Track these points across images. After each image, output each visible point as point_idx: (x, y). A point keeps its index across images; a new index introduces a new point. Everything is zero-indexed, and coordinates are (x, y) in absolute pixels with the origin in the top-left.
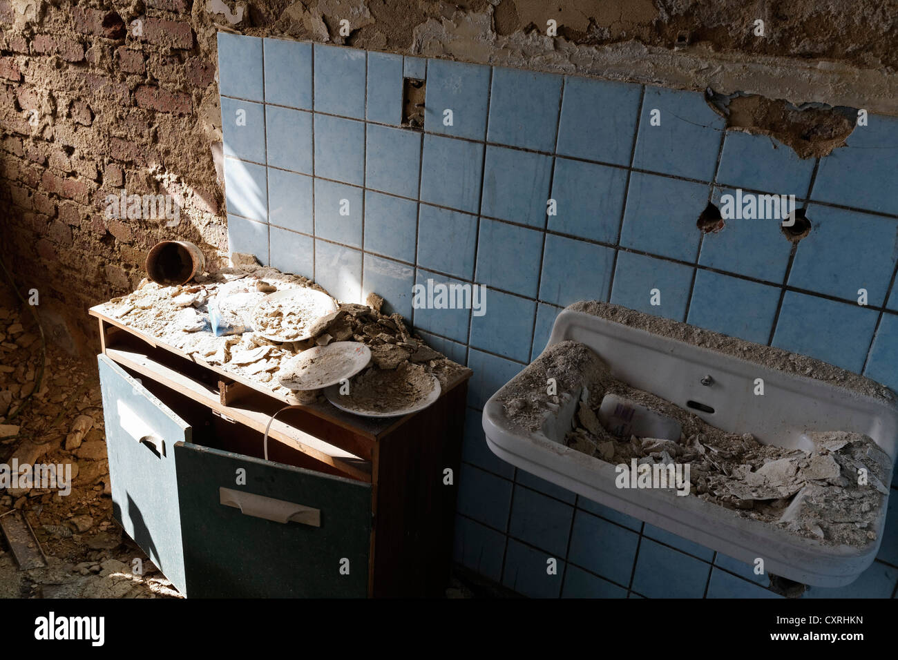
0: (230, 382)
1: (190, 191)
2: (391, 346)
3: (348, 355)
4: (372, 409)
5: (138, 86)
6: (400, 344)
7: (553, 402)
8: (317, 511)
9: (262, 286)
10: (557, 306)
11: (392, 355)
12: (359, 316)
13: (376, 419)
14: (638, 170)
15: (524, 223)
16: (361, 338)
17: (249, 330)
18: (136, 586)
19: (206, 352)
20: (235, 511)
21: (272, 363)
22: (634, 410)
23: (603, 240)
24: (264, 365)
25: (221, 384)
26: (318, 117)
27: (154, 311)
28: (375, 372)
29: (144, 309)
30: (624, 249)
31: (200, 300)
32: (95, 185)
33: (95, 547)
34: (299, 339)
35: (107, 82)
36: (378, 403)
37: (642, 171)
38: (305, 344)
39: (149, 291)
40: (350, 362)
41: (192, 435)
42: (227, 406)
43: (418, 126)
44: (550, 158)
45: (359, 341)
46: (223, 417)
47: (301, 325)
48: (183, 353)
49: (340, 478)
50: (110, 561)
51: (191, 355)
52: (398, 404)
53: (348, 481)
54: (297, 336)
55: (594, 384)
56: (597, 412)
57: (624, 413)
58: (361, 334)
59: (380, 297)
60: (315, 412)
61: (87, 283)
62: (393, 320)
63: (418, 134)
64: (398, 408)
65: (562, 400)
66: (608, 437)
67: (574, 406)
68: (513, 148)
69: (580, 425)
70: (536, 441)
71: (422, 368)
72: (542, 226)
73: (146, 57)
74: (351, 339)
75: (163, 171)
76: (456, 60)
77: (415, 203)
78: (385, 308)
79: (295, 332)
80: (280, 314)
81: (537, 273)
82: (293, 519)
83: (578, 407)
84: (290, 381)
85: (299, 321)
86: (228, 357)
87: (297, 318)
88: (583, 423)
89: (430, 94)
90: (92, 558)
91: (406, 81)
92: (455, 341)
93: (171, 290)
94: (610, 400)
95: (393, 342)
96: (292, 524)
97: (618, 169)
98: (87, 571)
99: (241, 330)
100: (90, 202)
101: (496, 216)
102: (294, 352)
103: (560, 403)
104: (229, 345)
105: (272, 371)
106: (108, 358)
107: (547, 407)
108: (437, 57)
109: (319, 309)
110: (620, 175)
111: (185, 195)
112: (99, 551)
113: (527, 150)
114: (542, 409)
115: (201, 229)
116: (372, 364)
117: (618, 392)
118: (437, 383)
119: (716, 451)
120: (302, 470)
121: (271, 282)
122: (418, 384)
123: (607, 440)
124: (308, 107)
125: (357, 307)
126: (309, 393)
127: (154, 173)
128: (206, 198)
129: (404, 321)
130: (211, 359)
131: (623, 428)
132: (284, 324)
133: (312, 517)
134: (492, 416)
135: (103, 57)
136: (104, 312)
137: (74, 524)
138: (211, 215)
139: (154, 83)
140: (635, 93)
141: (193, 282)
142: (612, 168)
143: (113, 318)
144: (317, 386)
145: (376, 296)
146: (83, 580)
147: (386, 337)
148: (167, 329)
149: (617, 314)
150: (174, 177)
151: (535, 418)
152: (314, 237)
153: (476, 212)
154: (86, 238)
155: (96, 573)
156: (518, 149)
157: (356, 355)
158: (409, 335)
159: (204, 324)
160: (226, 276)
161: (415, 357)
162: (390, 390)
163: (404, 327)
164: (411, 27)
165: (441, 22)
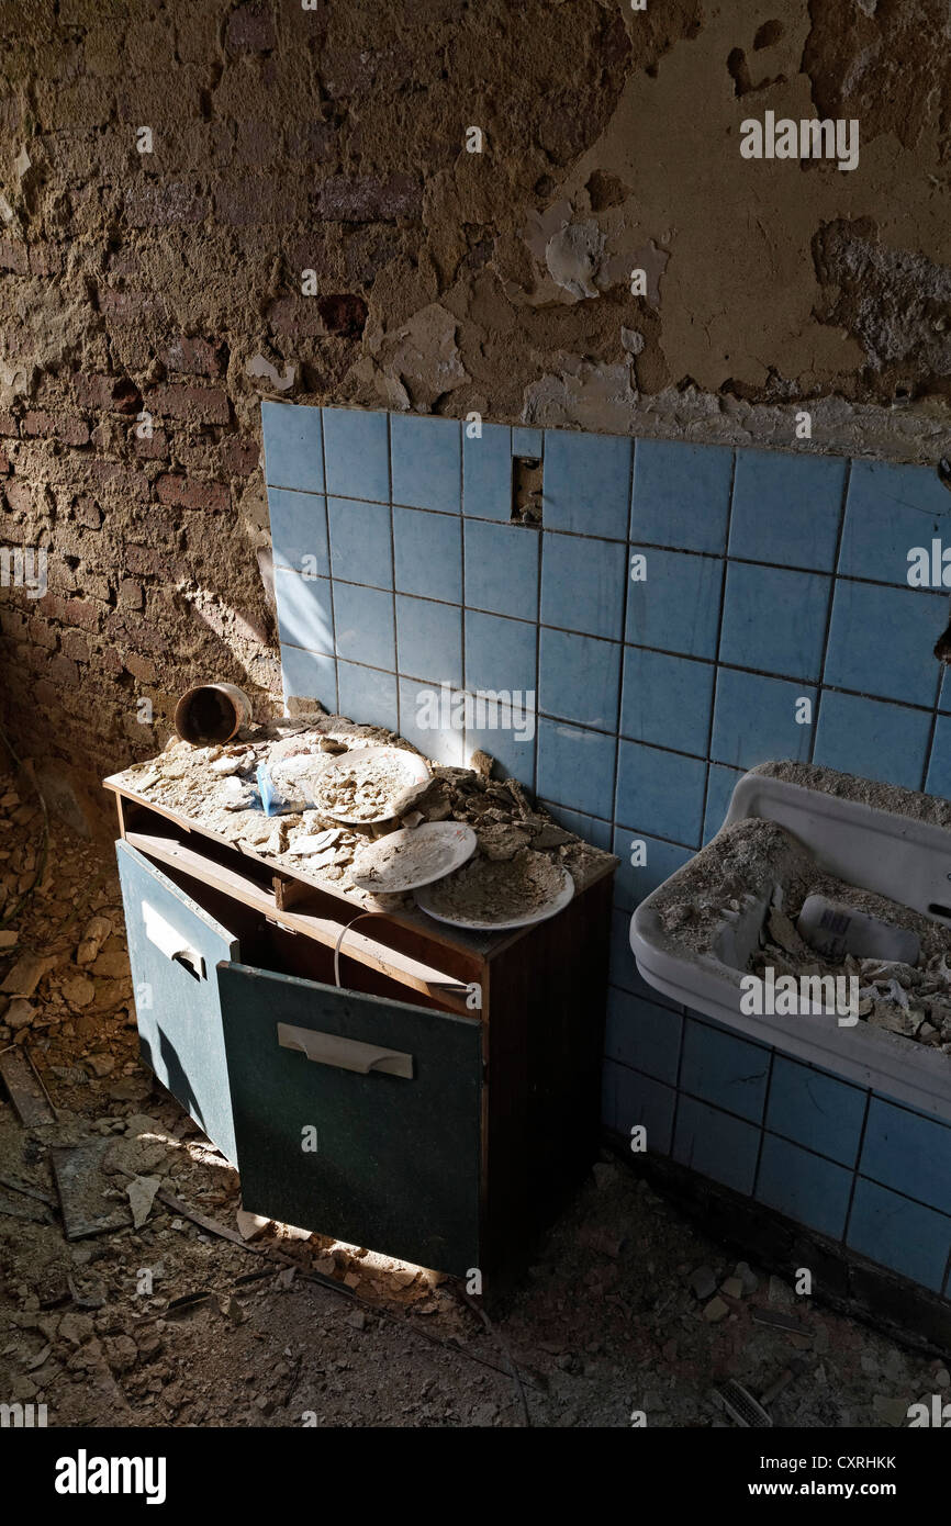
0: (287, 879)
1: (230, 613)
2: (505, 827)
3: (445, 841)
4: (478, 918)
5: (160, 475)
6: (516, 823)
7: (731, 909)
8: (410, 1057)
9: (327, 745)
10: (737, 768)
11: (507, 840)
12: (460, 785)
13: (485, 932)
14: (846, 577)
15: (686, 652)
16: (462, 816)
17: (312, 807)
18: (172, 1152)
19: (254, 839)
20: (300, 1055)
21: (344, 853)
22: (849, 919)
23: (799, 676)
24: (332, 856)
25: (276, 881)
26: (397, 513)
27: (186, 782)
28: (483, 864)
29: (173, 778)
30: (830, 688)
31: (247, 765)
32: (107, 607)
33: (118, 1097)
34: (379, 819)
35: (120, 470)
36: (488, 908)
37: (852, 579)
38: (387, 827)
39: (180, 753)
40: (448, 852)
41: (242, 952)
42: (285, 910)
43: (534, 521)
44: (719, 563)
45: (460, 821)
46: (280, 925)
47: (381, 799)
48: (226, 840)
49: (437, 1013)
50: (137, 1117)
51: (235, 842)
52: (516, 910)
53: (448, 1016)
54: (376, 814)
55: (791, 882)
56: (795, 921)
57: (835, 923)
58: (464, 810)
59: (489, 756)
60: (403, 921)
61: (99, 738)
62: (507, 789)
63: (534, 533)
64: (514, 916)
65: (744, 906)
66: (813, 957)
67: (760, 916)
68: (667, 549)
69: (770, 940)
70: (703, 967)
71: (547, 857)
72: (712, 657)
73: (170, 437)
74: (450, 818)
75: (194, 587)
76: (583, 430)
77: (533, 627)
78: (496, 770)
79: (373, 810)
80: (352, 784)
81: (707, 723)
82: (374, 1068)
83: (768, 915)
84: (369, 879)
85: (379, 794)
86: (285, 846)
87: (377, 790)
88: (775, 936)
89: (549, 478)
90: (115, 1112)
91: (516, 461)
92: (594, 817)
93: (208, 752)
94: (814, 904)
95: (507, 821)
96: (374, 1074)
97: (817, 577)
98: (109, 1130)
99: (301, 807)
100: (101, 631)
101: (647, 643)
102: (373, 838)
103: (741, 910)
104: (285, 828)
105: (343, 864)
106: (129, 845)
107: (722, 916)
108: (558, 427)
109: (408, 774)
110: (819, 585)
111: (225, 619)
112: (124, 1102)
113: (686, 552)
114: (715, 920)
115: (246, 664)
116: (479, 853)
117: (826, 892)
118: (569, 879)
120: (386, 1001)
121: (338, 737)
122: (542, 881)
123: (810, 962)
124: (384, 498)
125: (457, 771)
126: (394, 896)
127: (183, 590)
128: (252, 623)
129: (523, 789)
130: (263, 847)
131: (834, 944)
132: (359, 798)
133: (402, 1065)
134: (643, 930)
135: (114, 439)
136: (122, 783)
137: (90, 1066)
138: (259, 646)
139: (180, 471)
140: (837, 469)
141: (237, 740)
142: (809, 575)
143: (134, 792)
144: (403, 886)
145: (483, 755)
146: (103, 1143)
147: (497, 813)
148: (204, 807)
149: (823, 780)
150: (209, 596)
151: (704, 933)
152: (397, 675)
153: (618, 637)
154: (97, 678)
155: (120, 1132)
156: (674, 550)
157: (457, 841)
158: (529, 810)
159: (252, 798)
160: (281, 731)
161: (540, 842)
162: (504, 890)
163: (522, 798)
164: (520, 387)
165: (561, 379)
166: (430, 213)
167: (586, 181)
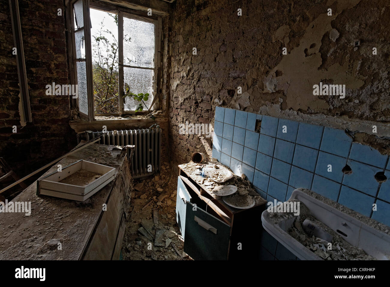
0: (203, 189)
1: (206, 141)
2: (244, 189)
3: (231, 189)
4: (234, 205)
5: (199, 117)
6: (247, 189)
7: (286, 217)
8: (216, 230)
9: (216, 167)
10: (294, 188)
11: (244, 191)
12: (238, 179)
14: (322, 151)
15: (286, 161)
16: (236, 185)
17: (210, 177)
18: (176, 236)
19: (199, 180)
20: (197, 223)
21: (212, 187)
22: (315, 227)
23: (309, 170)
24: (211, 187)
25: (201, 189)
26: (235, 127)
27: (191, 168)
28: (238, 195)
29: (189, 167)
30: (317, 174)
31: (201, 168)
32: (188, 138)
33: (170, 223)
34: (221, 182)
35: (194, 116)
36: (236, 204)
37: (323, 151)
38: (222, 184)
39: (192, 163)
40: (231, 191)
41: (192, 201)
42: (201, 195)
43: (259, 132)
44: (294, 144)
46: (200, 198)
47: (222, 178)
48: (194, 180)
49: (223, 222)
50: (172, 227)
51: (195, 180)
52: (242, 206)
53: (225, 223)
54: (221, 181)
55: (302, 215)
56: (302, 224)
57: (311, 227)
58: (237, 184)
59: (245, 175)
60: (220, 202)
61: (183, 159)
62: (247, 182)
63: (259, 134)
64: (241, 207)
65: (289, 217)
66: (305, 233)
67: (293, 221)
68: (284, 140)
69: (295, 227)
70: (275, 227)
71: (251, 197)
72: (291, 163)
73: (202, 111)
74: (234, 185)
75: (201, 136)
76: (270, 116)
77: (256, 152)
78: (246, 178)
79: (220, 180)
80: (218, 175)
81: (289, 177)
82: (210, 230)
83: (295, 221)
84: (215, 192)
85: (222, 177)
86: (203, 183)
87: (222, 176)
88: (296, 226)
89: (263, 124)
90: (169, 225)
91: (257, 120)
92: (264, 192)
93: (196, 164)
94: (307, 221)
95: (245, 188)
96: (209, 231)
97: (315, 150)
98: (166, 228)
99: (208, 177)
100: (186, 141)
101: (277, 158)
102: (219, 185)
103: (288, 218)
104: (204, 180)
105: (212, 189)
106: (180, 177)
107: (283, 218)
108: (265, 115)
109: (228, 175)
110: (316, 152)
111: (205, 142)
112: (171, 224)
113: (288, 141)
114: (281, 218)
115: (207, 151)
116: (237, 193)
117: (310, 220)
118: (254, 202)
119: (345, 251)
120: (214, 217)
121: (218, 166)
122: (249, 201)
123: (304, 234)
124: (233, 125)
125: (238, 176)
126: (219, 196)
127: (199, 137)
128: (209, 144)
129: (250, 183)
130: (200, 182)
131: (310, 232)
132: (218, 177)
133: (215, 231)
134: (264, 215)
135: (193, 110)
137: (167, 216)
138: (209, 148)
139: (202, 116)
140: (321, 128)
141: (201, 163)
142: (313, 149)
143: (182, 168)
144: (221, 195)
145: (244, 175)
146: (165, 230)
147: (243, 186)
148: (192, 173)
149: (313, 194)
150: (203, 138)
151: (278, 220)
152: (231, 157)
153: (272, 156)
154: (184, 149)
155: (168, 229)
156: (285, 141)
157: (234, 189)
158: (251, 187)
159: (200, 173)
160: (209, 163)
161: (250, 193)
162: (241, 201)
163: (250, 185)
164: (259, 107)
165: (267, 106)
166: (247, 77)
167: (275, 71)
